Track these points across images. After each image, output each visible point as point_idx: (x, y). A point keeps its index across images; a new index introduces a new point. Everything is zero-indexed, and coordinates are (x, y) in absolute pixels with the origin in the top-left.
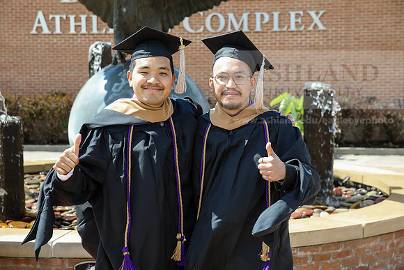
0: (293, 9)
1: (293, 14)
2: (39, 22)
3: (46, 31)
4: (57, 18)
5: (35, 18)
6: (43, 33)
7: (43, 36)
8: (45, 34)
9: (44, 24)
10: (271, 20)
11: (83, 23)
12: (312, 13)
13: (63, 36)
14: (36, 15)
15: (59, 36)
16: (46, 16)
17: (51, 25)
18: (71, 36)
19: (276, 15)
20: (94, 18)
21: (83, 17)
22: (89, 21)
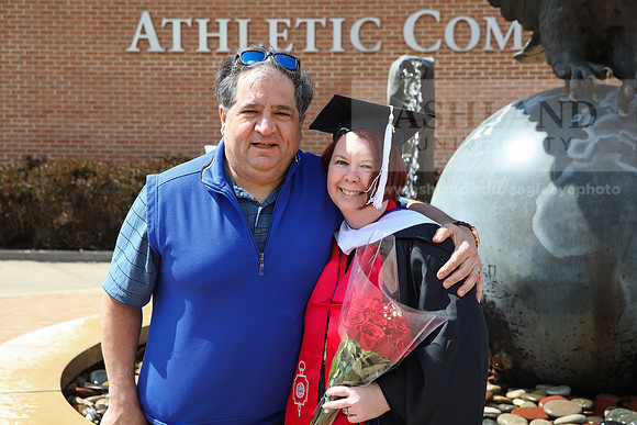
2: (143, 32)
3: (155, 46)
4: (176, 24)
5: (137, 23)
6: (149, 50)
7: (149, 57)
8: (153, 53)
9: (151, 35)
11: (223, 34)
13: (185, 56)
14: (138, 18)
15: (178, 57)
16: (155, 20)
17: (164, 35)
18: (200, 56)
20: (243, 24)
21: (223, 23)
22: (233, 29)
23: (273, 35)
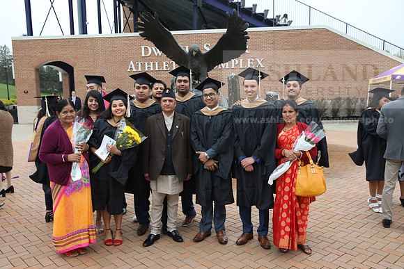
0: (249, 58)
1: (249, 60)
2: (131, 66)
3: (134, 70)
4: (139, 63)
5: (129, 64)
7: (133, 72)
9: (133, 67)
10: (239, 63)
11: (152, 66)
12: (258, 60)
16: (134, 63)
17: (136, 66)
19: (241, 60)
20: (157, 63)
21: (152, 63)
22: (154, 64)
23: (165, 66)
